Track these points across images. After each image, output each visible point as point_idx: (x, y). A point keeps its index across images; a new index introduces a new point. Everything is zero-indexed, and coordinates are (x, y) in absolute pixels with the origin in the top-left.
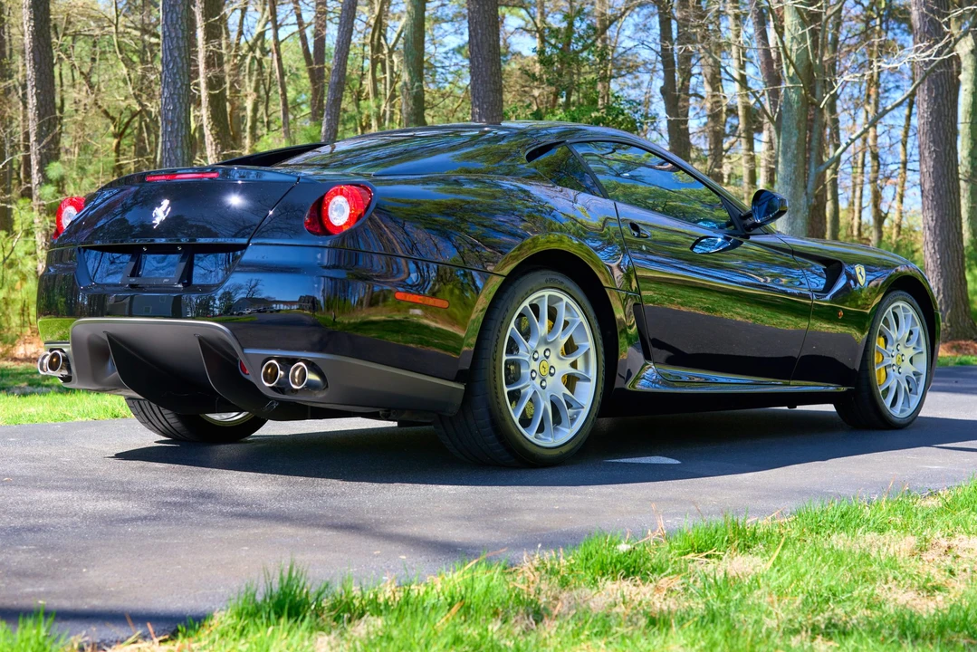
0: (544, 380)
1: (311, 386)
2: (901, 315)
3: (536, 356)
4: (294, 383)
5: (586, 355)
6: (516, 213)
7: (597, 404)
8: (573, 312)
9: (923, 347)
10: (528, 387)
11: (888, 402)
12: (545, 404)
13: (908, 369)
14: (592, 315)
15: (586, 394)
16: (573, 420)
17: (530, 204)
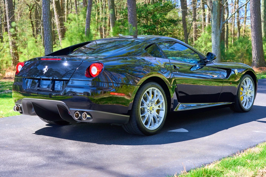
0: (151, 112)
1: (88, 118)
2: (247, 81)
3: (149, 105)
4: (83, 118)
5: (162, 104)
6: (141, 66)
7: (165, 117)
8: (159, 93)
9: (253, 89)
10: (147, 114)
11: (244, 105)
12: (151, 118)
13: (249, 95)
14: (164, 92)
15: (163, 114)
16: (159, 121)
17: (145, 63)
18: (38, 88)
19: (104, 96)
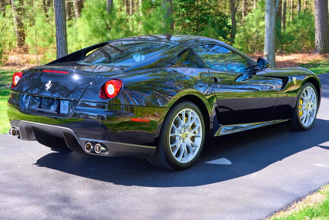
0: (184, 139)
1: (103, 151)
2: (308, 91)
3: (181, 132)
4: (97, 151)
5: (199, 128)
6: (173, 80)
7: (202, 145)
8: (194, 115)
9: (316, 101)
10: (179, 143)
11: (303, 122)
12: (184, 148)
13: (310, 109)
14: (201, 114)
15: (199, 141)
16: (194, 151)
17: (177, 76)
18: (39, 109)
19: (125, 119)
